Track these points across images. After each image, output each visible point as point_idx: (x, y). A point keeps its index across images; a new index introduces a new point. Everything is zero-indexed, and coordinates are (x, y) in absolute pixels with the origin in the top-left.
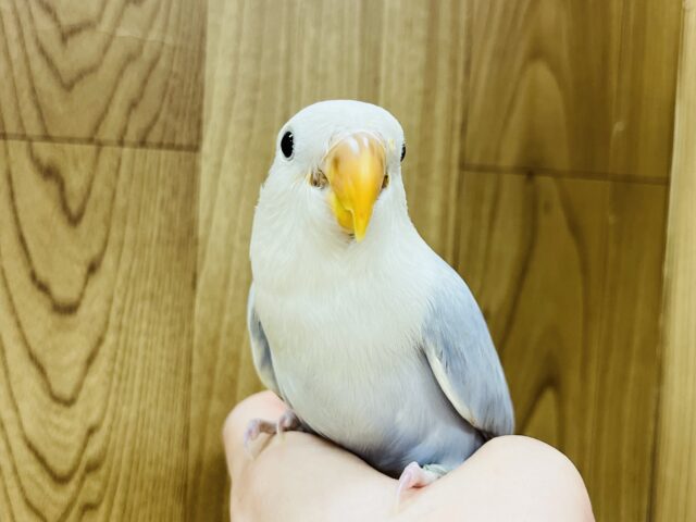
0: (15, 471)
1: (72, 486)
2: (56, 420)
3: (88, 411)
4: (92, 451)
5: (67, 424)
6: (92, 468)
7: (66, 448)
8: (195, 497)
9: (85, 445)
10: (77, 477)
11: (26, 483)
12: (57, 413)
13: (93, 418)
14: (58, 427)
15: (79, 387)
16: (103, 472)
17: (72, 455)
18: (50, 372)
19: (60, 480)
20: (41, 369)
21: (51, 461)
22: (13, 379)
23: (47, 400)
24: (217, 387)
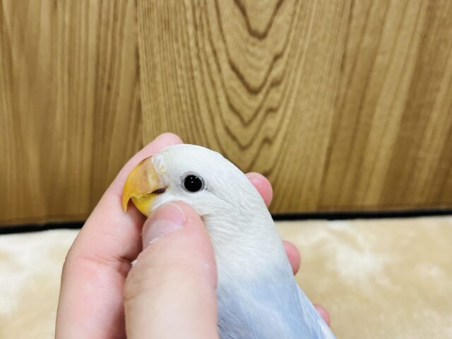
0: (223, 85)
1: (261, 96)
2: (251, 49)
3: (276, 43)
4: (276, 72)
5: (259, 52)
6: (276, 84)
7: (258, 69)
8: (343, 106)
9: (271, 69)
10: (264, 90)
11: (231, 93)
12: (254, 45)
13: (279, 48)
14: (253, 55)
15: (270, 25)
16: (282, 87)
17: (262, 74)
18: (249, 13)
19: (253, 92)
20: (243, 11)
21: (248, 79)
22: (223, 18)
23: (246, 34)
24: (370, 26)
